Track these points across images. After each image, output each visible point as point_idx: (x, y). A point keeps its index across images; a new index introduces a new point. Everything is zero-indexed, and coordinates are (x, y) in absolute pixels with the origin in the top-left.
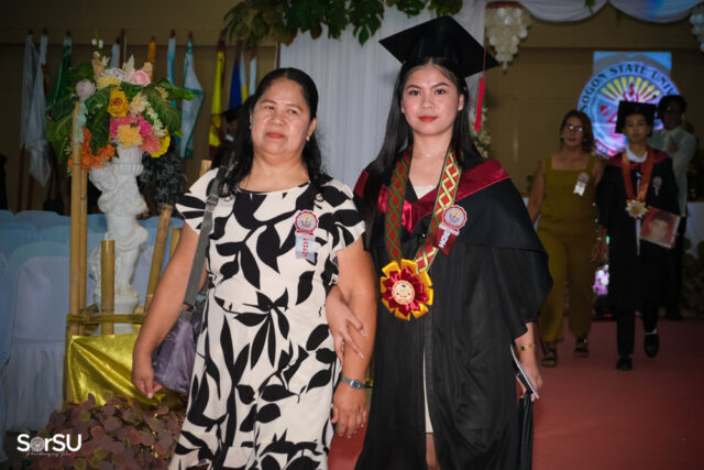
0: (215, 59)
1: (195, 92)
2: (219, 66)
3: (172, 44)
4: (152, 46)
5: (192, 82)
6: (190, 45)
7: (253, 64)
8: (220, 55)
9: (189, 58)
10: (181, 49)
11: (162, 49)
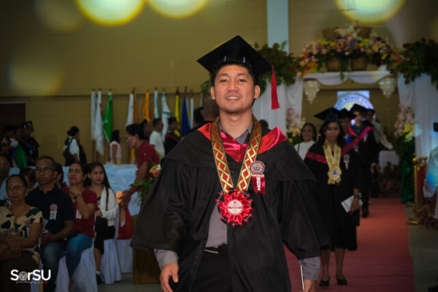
0: (175, 99)
1: (167, 113)
2: (177, 102)
3: (156, 93)
4: (147, 94)
5: (166, 109)
6: (164, 93)
7: (192, 101)
8: (177, 97)
9: (164, 99)
10: (160, 95)
11: (152, 96)
